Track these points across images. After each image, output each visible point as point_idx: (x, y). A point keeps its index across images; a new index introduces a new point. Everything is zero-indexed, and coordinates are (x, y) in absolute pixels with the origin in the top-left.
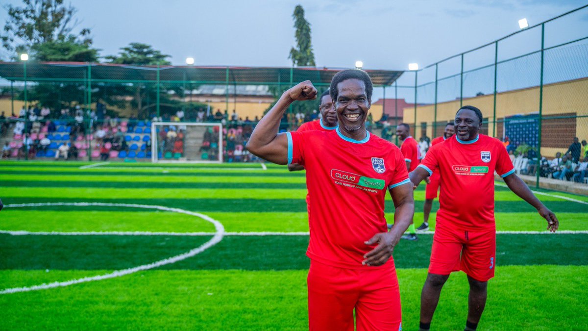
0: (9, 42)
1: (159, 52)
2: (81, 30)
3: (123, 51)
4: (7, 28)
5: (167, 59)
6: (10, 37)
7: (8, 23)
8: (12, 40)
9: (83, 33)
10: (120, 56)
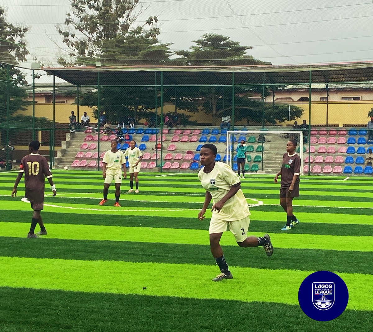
0: (70, 38)
1: (238, 43)
2: (147, 19)
3: (195, 45)
4: (68, 22)
5: (248, 53)
6: (71, 32)
7: (69, 15)
8: (73, 36)
9: (150, 22)
10: (192, 51)
